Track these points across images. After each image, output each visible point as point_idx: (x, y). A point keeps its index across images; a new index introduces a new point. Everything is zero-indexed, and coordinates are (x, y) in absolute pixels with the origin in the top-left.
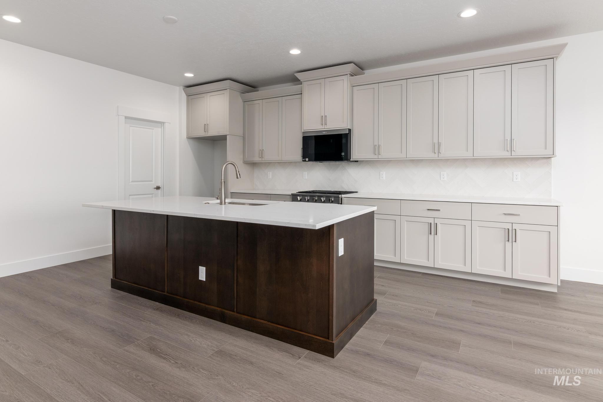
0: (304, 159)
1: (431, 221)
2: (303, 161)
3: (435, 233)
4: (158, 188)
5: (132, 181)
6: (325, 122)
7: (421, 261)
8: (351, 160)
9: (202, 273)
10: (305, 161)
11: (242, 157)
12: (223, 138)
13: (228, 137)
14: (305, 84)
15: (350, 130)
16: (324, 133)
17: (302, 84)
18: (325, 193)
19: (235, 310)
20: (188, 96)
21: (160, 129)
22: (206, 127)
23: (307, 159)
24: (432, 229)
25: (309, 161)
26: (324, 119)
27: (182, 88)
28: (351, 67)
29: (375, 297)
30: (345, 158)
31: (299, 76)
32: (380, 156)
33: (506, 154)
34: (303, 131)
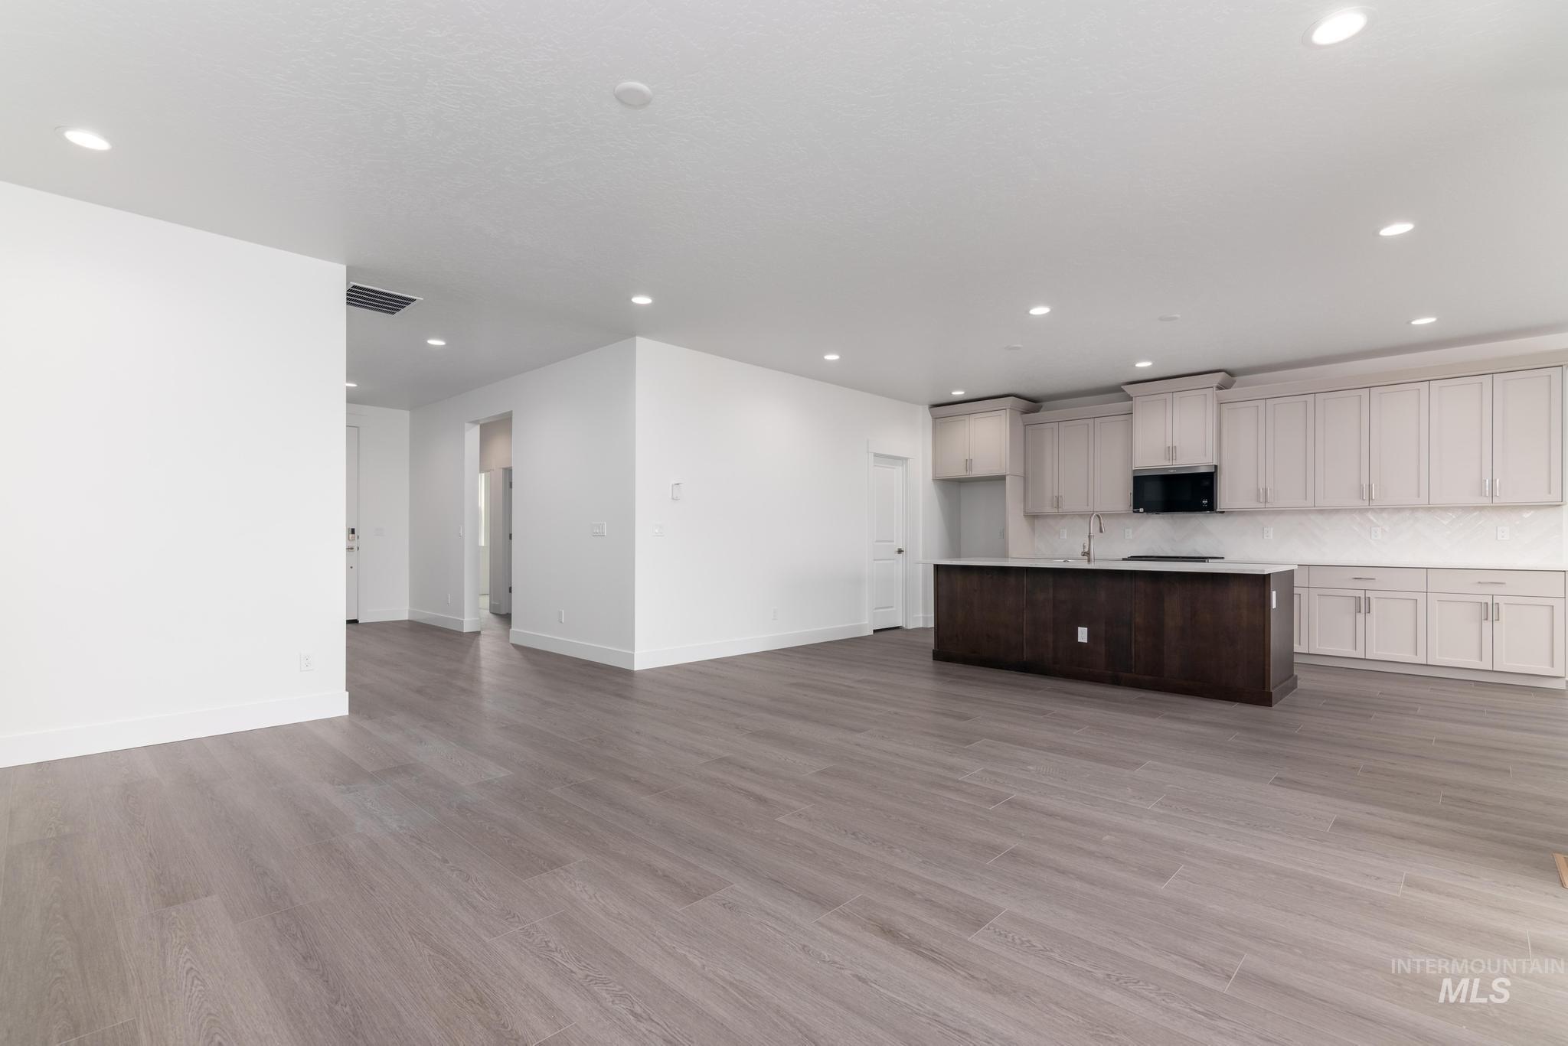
0: (1135, 510)
1: (1361, 594)
2: (1134, 512)
3: (1367, 610)
4: (900, 551)
5: (877, 541)
6: (1174, 454)
7: (1347, 651)
8: (1218, 510)
9: (1083, 635)
10: (1138, 512)
11: (1022, 507)
13: (1007, 478)
14: (1137, 402)
15: (1216, 467)
17: (1132, 400)
19: (1133, 670)
20: (935, 418)
21: (901, 468)
22: (969, 464)
23: (1141, 510)
24: (1362, 606)
25: (1144, 512)
26: (1171, 451)
27: (927, 407)
28: (1219, 377)
29: (1295, 673)
30: (1211, 507)
31: (1128, 389)
32: (1268, 505)
33: (1483, 501)
34: (1134, 469)
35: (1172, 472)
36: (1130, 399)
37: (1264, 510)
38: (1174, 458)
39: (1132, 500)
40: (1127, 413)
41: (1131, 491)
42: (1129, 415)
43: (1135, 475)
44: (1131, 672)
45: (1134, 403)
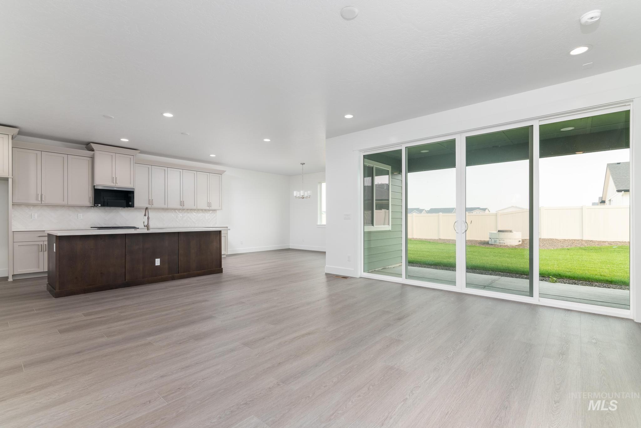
0: (96, 205)
8: (135, 207)
9: (158, 262)
12: (6, 179)
13: (10, 179)
14: (97, 152)
15: (133, 188)
23: (100, 205)
25: (102, 206)
26: (114, 179)
30: (132, 206)
31: (94, 146)
32: (153, 206)
33: (208, 208)
34: (95, 185)
35: (115, 189)
36: (93, 150)
37: (152, 209)
38: (116, 182)
39: (92, 200)
40: (91, 157)
41: (91, 195)
42: (93, 158)
43: (95, 188)
44: (179, 273)
45: (95, 152)
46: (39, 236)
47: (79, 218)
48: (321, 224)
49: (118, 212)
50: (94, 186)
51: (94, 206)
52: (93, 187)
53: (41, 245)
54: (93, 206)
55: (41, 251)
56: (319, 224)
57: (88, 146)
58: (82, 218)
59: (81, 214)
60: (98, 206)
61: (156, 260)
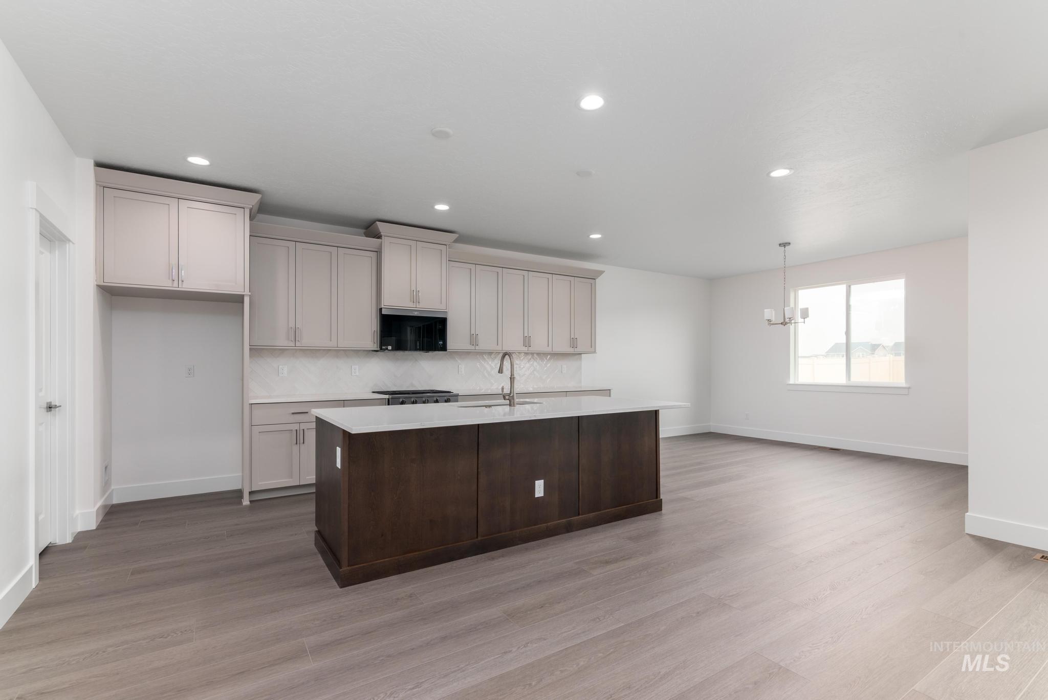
0: (383, 348)
4: (51, 407)
6: (417, 298)
8: (448, 350)
12: (239, 299)
13: (245, 297)
14: (385, 241)
15: (446, 314)
16: (416, 313)
17: (381, 238)
18: (408, 393)
19: (581, 512)
20: (102, 187)
22: (176, 271)
23: (390, 348)
25: (392, 350)
26: (414, 295)
30: (444, 348)
31: (381, 227)
32: (477, 348)
33: (571, 350)
34: (383, 307)
36: (379, 236)
37: (474, 353)
38: (417, 301)
39: (377, 338)
40: (376, 250)
41: (376, 328)
42: (379, 252)
43: (383, 313)
44: (579, 515)
45: (383, 240)
46: (293, 413)
47: (353, 374)
48: (797, 383)
49: (416, 360)
50: (381, 309)
51: (381, 349)
52: (378, 310)
53: (297, 430)
54: (379, 349)
55: (297, 443)
56: (792, 382)
57: (370, 229)
58: (357, 374)
59: (357, 366)
60: (387, 349)
61: (537, 482)
